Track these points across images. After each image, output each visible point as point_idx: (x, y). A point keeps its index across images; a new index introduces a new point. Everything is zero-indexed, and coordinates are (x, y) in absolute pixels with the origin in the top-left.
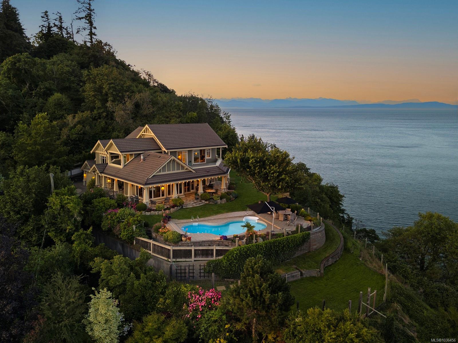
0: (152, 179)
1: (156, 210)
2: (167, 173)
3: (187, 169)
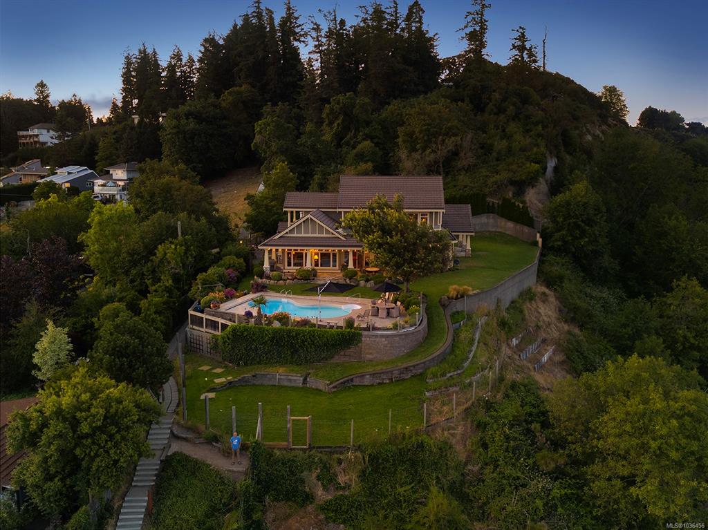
0: (277, 241)
1: (271, 279)
2: (303, 235)
3: (333, 234)
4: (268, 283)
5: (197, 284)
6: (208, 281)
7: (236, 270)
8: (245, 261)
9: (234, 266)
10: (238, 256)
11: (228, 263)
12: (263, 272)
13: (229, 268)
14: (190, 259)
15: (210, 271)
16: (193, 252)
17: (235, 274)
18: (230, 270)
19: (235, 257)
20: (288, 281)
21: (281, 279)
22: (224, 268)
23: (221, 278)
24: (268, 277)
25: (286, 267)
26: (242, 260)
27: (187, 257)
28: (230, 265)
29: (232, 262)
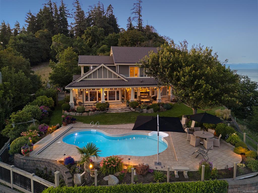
0: (79, 83)
1: (76, 111)
2: (98, 79)
3: (119, 77)
4: (74, 115)
5: (11, 122)
6: (21, 119)
7: (48, 106)
8: (53, 99)
9: (46, 103)
10: (48, 95)
11: (41, 101)
12: (69, 106)
13: (41, 105)
14: (8, 99)
15: (24, 109)
16: (11, 95)
17: (46, 109)
18: (42, 107)
19: (46, 97)
20: (90, 112)
21: (85, 112)
22: (37, 106)
23: (34, 114)
24: (73, 110)
25: (85, 102)
26: (51, 99)
27: (6, 99)
28: (42, 102)
29: (44, 100)
